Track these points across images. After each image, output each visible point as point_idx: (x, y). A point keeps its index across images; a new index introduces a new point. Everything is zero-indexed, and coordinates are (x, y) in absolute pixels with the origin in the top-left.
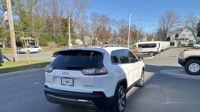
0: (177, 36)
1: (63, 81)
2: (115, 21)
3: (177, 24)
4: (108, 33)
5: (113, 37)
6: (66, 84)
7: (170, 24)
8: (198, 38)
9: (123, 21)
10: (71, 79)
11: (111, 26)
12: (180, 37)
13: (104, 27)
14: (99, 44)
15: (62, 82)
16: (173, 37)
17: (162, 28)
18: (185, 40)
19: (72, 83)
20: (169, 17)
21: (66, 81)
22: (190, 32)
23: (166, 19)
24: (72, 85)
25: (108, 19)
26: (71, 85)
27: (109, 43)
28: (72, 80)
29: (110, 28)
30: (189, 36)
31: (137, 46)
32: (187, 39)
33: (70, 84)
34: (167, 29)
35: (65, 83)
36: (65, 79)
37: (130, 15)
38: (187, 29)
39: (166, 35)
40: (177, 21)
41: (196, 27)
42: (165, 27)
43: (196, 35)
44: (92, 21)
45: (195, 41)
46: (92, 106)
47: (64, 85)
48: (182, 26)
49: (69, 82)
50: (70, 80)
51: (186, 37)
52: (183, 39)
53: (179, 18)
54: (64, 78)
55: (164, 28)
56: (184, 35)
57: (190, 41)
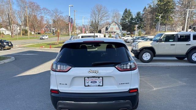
0: (107, 29)
1: (88, 81)
2: (47, 10)
3: (105, 18)
4: (40, 22)
5: (46, 27)
6: (93, 84)
7: (100, 18)
8: (122, 31)
9: (56, 11)
10: (99, 77)
11: (43, 15)
12: (109, 30)
13: (35, 16)
14: (31, 34)
15: (86, 83)
16: (103, 30)
17: (94, 21)
18: (113, 33)
19: (102, 83)
20: (99, 11)
21: (91, 81)
22: (117, 26)
23: (96, 12)
24: (102, 85)
25: (38, 7)
26: (99, 86)
27: (42, 33)
28: (101, 79)
29: (42, 17)
30: (116, 30)
31: (81, 37)
32: (115, 32)
33: (98, 84)
34: (98, 22)
35: (90, 84)
36: (90, 79)
37: (69, 6)
38: (114, 23)
39: (97, 27)
40: (105, 15)
41: (119, 22)
42: (96, 20)
43: (121, 28)
44: (19, 7)
45: (121, 33)
46: (128, 105)
47: (89, 86)
48: (110, 21)
49: (96, 82)
50: (98, 79)
51: (114, 30)
52: (112, 32)
53: (107, 13)
54: (88, 78)
55: (96, 22)
56: (112, 29)
57: (117, 33)
